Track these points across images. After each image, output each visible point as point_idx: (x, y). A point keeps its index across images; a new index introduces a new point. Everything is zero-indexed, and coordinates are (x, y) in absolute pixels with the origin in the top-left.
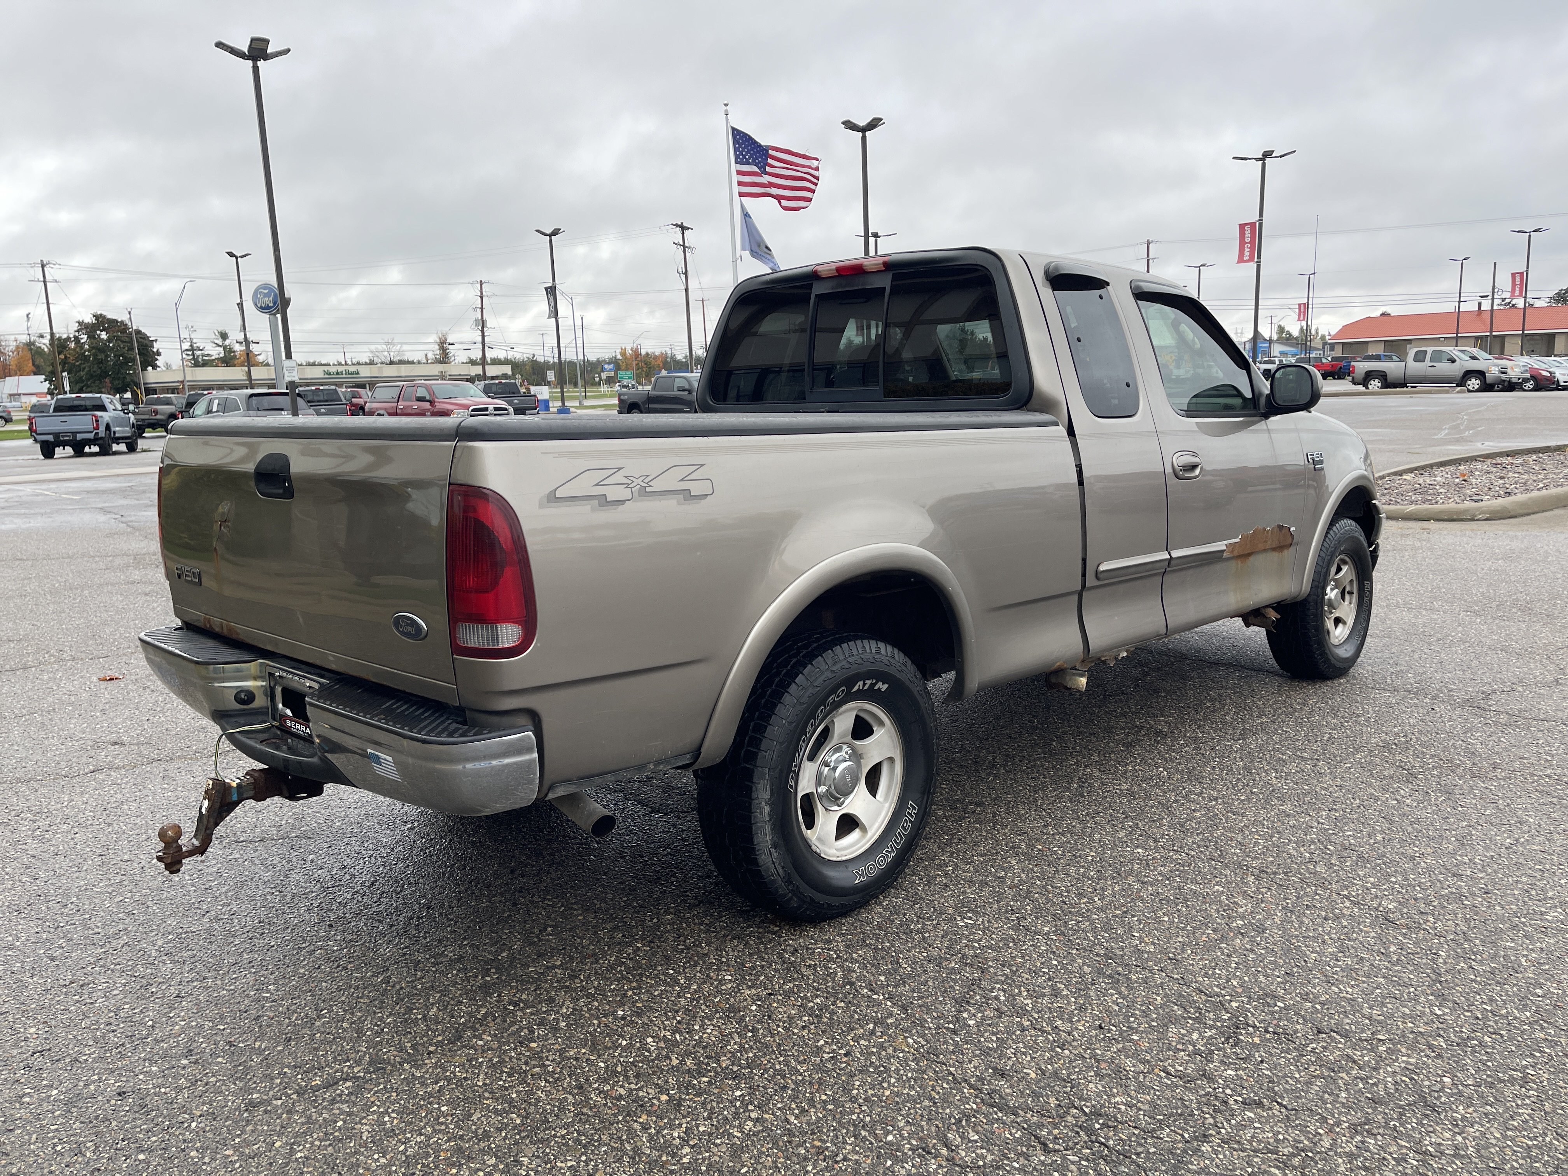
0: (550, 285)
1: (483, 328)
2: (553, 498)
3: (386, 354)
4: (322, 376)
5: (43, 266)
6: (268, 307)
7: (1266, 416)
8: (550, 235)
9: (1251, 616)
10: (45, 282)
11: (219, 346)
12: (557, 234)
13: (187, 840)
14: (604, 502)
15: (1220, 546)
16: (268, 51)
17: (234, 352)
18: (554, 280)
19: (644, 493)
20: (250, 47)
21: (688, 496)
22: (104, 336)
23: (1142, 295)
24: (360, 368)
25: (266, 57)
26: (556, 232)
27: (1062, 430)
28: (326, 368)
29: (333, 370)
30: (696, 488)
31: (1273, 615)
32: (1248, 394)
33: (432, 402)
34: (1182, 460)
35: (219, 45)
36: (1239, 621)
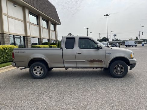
1: (139, 36)
6: (115, 36)
12: (144, 26)
27: (61, 50)
34: (78, 53)
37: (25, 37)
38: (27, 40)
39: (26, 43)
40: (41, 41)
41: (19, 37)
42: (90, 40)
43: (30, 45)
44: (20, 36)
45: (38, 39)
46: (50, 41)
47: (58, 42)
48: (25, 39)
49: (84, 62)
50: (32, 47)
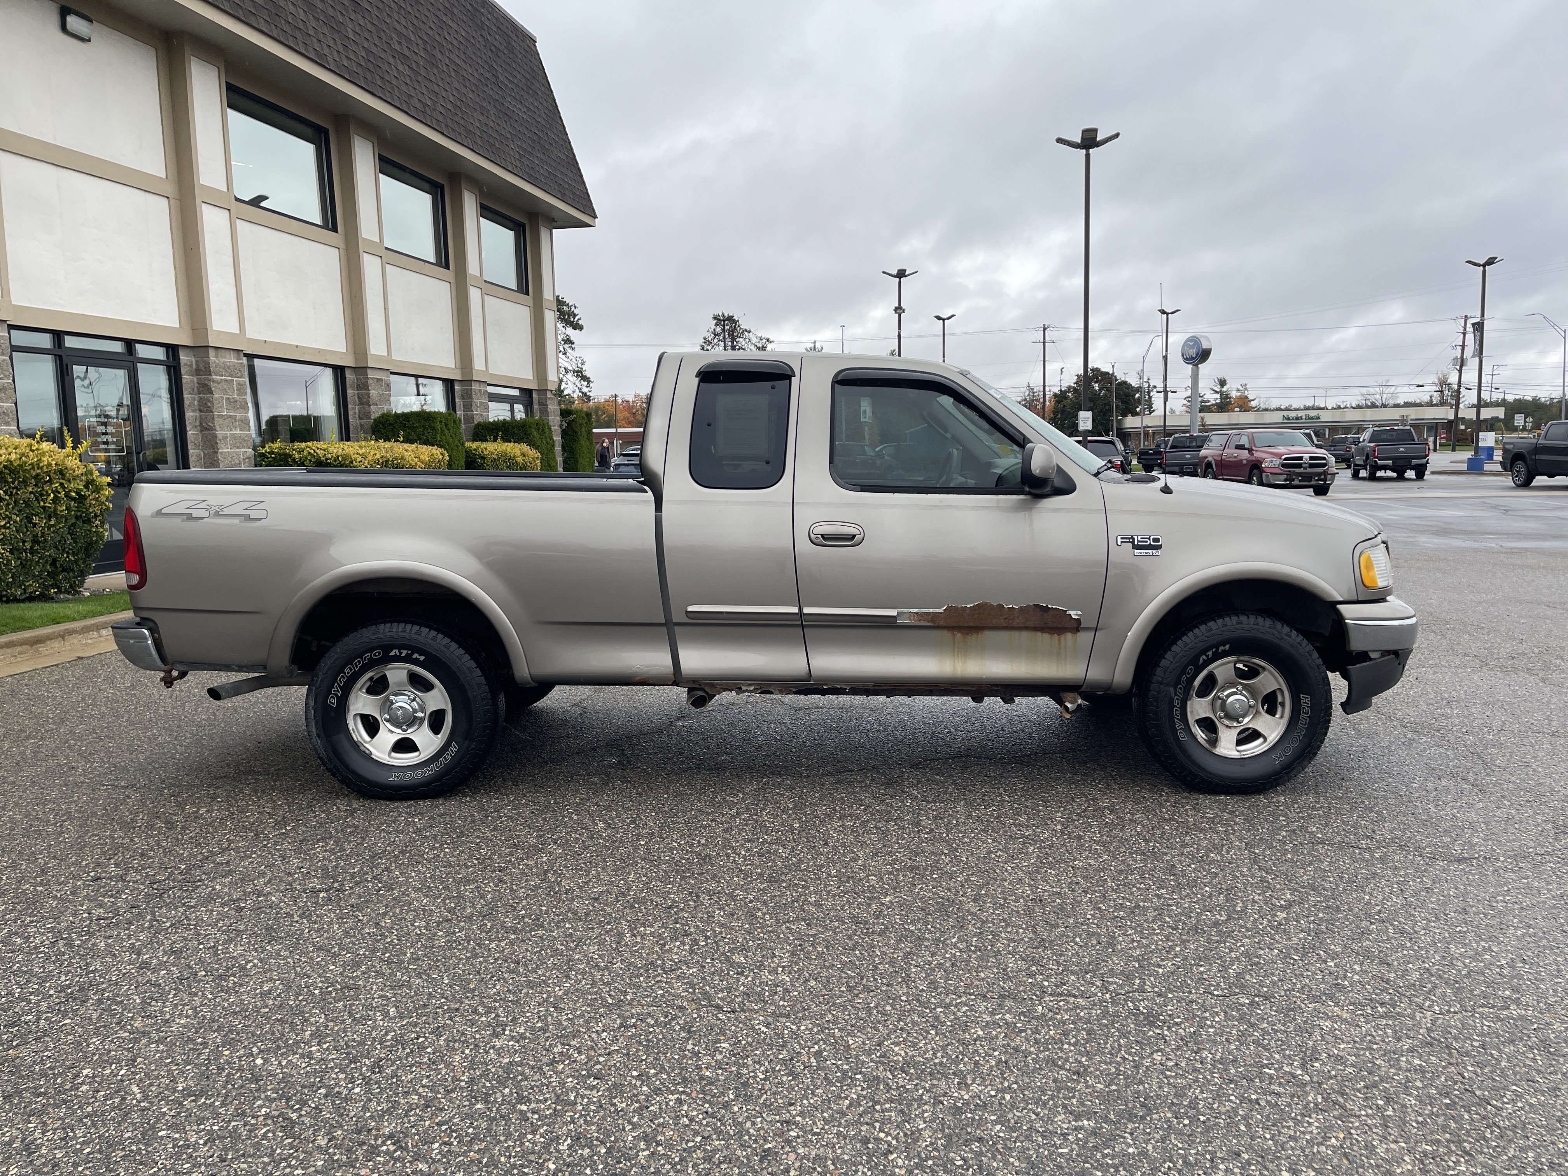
0: (1478, 320)
1: (1461, 367)
2: (159, 513)
3: (1378, 396)
4: (1281, 421)
5: (1045, 329)
6: (1192, 358)
8: (1484, 266)
10: (1044, 343)
11: (1216, 392)
12: (1493, 263)
14: (190, 517)
16: (1098, 139)
17: (1230, 398)
18: (1483, 315)
19: (218, 514)
20: (1082, 138)
21: (248, 518)
22: (1096, 386)
24: (1320, 412)
25: (1098, 144)
26: (1491, 261)
27: (648, 496)
28: (1286, 413)
29: (1292, 414)
30: (253, 515)
33: (1250, 450)
35: (1060, 141)
37: (184, 358)
38: (205, 388)
39: (189, 415)
40: (365, 401)
41: (118, 347)
42: (946, 401)
43: (238, 442)
44: (130, 344)
45: (339, 371)
46: (468, 396)
47: (565, 413)
48: (186, 378)
49: (888, 623)
50: (262, 460)
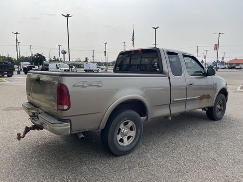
0: (105, 51)
1: (93, 57)
2: (74, 86)
5: (31, 46)
6: (63, 53)
7: (206, 76)
9: (204, 109)
11: (54, 58)
12: (107, 43)
13: (22, 135)
14: (83, 87)
15: (196, 97)
19: (90, 85)
21: (98, 86)
22: (38, 56)
23: (184, 56)
27: (167, 77)
30: (100, 85)
31: (207, 109)
32: (203, 72)
34: (189, 83)
36: (201, 110)
